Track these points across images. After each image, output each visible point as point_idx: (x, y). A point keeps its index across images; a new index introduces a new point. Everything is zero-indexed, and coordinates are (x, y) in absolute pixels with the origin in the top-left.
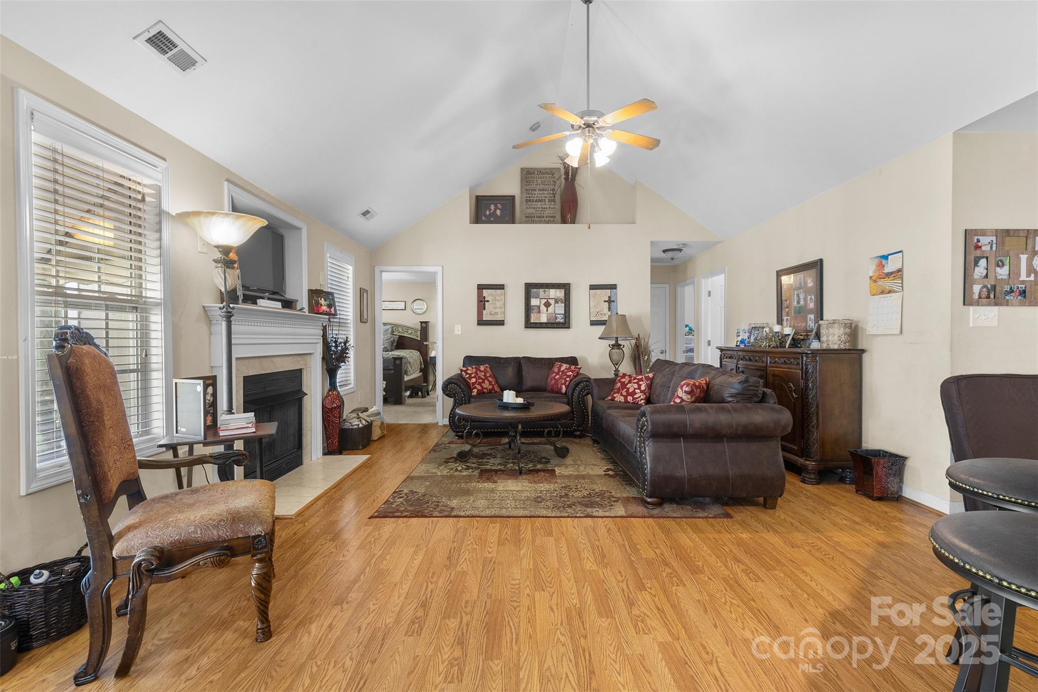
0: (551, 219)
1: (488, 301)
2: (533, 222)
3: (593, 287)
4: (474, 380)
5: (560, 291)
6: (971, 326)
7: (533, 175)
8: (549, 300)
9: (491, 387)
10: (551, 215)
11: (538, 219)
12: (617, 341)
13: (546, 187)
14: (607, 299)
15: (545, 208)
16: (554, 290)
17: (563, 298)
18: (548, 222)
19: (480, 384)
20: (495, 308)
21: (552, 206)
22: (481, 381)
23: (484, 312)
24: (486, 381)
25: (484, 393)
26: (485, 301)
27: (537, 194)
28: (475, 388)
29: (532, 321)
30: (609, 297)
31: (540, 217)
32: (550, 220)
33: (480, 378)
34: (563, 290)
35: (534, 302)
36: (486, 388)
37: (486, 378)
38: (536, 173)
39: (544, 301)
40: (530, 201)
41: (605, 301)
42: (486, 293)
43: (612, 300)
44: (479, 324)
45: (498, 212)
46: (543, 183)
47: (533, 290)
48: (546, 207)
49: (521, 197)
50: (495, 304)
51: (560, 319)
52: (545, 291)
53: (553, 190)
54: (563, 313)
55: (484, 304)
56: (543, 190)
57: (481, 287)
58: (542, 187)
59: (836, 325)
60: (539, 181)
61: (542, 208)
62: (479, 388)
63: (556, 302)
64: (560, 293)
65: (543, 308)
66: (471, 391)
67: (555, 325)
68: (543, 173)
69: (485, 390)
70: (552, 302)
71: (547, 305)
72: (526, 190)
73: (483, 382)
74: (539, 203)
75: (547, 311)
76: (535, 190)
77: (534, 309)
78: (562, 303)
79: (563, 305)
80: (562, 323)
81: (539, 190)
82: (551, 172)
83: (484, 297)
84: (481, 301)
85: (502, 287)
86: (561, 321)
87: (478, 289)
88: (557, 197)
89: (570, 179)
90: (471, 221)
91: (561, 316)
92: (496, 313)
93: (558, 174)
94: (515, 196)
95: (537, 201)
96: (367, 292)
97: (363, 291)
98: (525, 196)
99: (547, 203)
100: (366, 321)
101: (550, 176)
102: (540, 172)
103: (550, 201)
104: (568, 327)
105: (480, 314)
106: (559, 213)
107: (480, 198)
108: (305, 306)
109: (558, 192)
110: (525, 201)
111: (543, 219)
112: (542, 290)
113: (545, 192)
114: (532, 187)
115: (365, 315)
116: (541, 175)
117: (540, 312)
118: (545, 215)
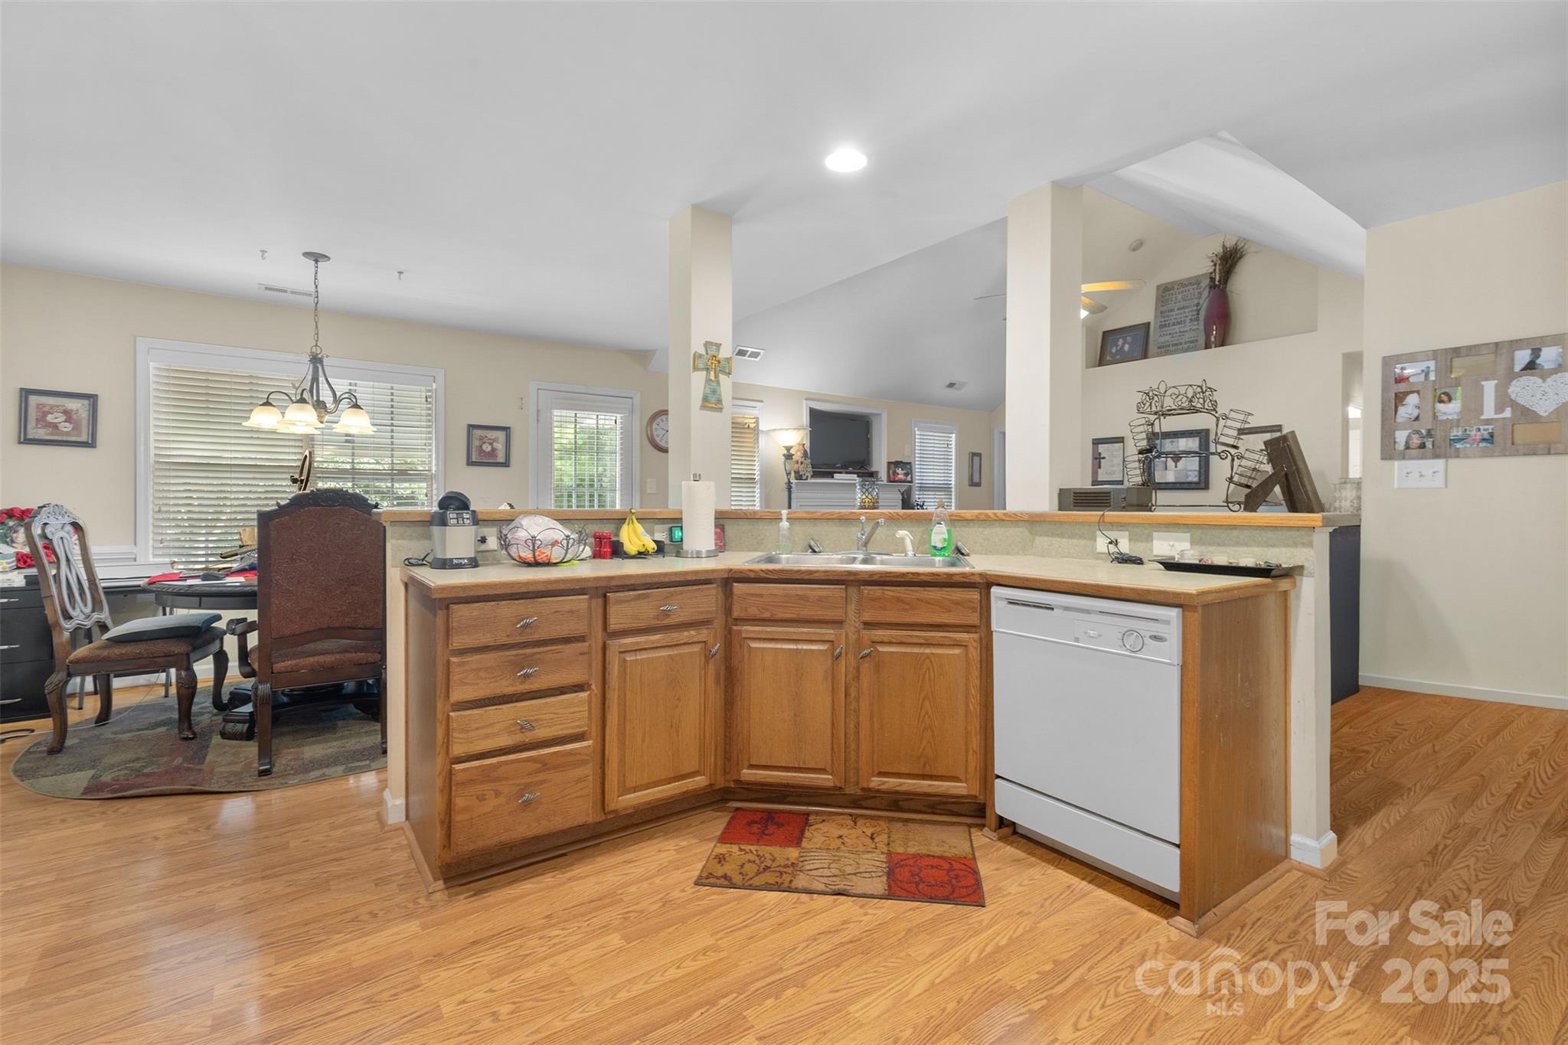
1: (1104, 458)
2: (1168, 353)
3: (1242, 432)
5: (1193, 441)
6: (1396, 486)
7: (1172, 291)
8: (1179, 453)
10: (1192, 340)
11: (1175, 348)
13: (1186, 303)
15: (1184, 331)
16: (1184, 440)
17: (1198, 449)
18: (1186, 350)
20: (1112, 466)
21: (1194, 327)
23: (1100, 471)
26: (1100, 458)
27: (1175, 316)
29: (1156, 480)
31: (1176, 344)
32: (1191, 346)
34: (1196, 439)
38: (1176, 287)
40: (1165, 325)
42: (1102, 448)
44: (1093, 485)
45: (1126, 347)
46: (1184, 299)
48: (1184, 329)
49: (1155, 323)
50: (1111, 460)
51: (1193, 478)
52: (1172, 442)
53: (1198, 305)
54: (1197, 468)
55: (1100, 461)
56: (1183, 308)
57: (1097, 442)
58: (1182, 304)
59: (1348, 486)
60: (1179, 297)
61: (1180, 332)
63: (1188, 455)
64: (1192, 443)
65: (1171, 463)
67: (1186, 486)
68: (1185, 285)
70: (1182, 454)
71: (1177, 459)
72: (1162, 312)
74: (1176, 327)
75: (1176, 467)
76: (1172, 311)
77: (1158, 465)
78: (1196, 456)
79: (1198, 459)
80: (1196, 483)
81: (1178, 309)
82: (1196, 281)
83: (1100, 454)
84: (1096, 459)
85: (1120, 440)
86: (1196, 479)
87: (1093, 444)
88: (1203, 313)
89: (1218, 286)
90: (1090, 365)
91: (1197, 473)
92: (1113, 473)
93: (1206, 282)
94: (1149, 323)
95: (1174, 324)
96: (979, 455)
97: (974, 455)
98: (1163, 320)
99: (1187, 324)
100: (978, 485)
101: (1195, 286)
102: (1182, 284)
103: (1191, 319)
104: (1206, 487)
105: (1095, 474)
106: (1203, 333)
107: (1106, 334)
108: (883, 475)
109: (1205, 305)
110: (1162, 326)
111: (1180, 347)
112: (1168, 441)
113: (1186, 310)
114: (1170, 307)
115: (976, 479)
116: (1182, 289)
117: (1166, 469)
118: (1183, 341)
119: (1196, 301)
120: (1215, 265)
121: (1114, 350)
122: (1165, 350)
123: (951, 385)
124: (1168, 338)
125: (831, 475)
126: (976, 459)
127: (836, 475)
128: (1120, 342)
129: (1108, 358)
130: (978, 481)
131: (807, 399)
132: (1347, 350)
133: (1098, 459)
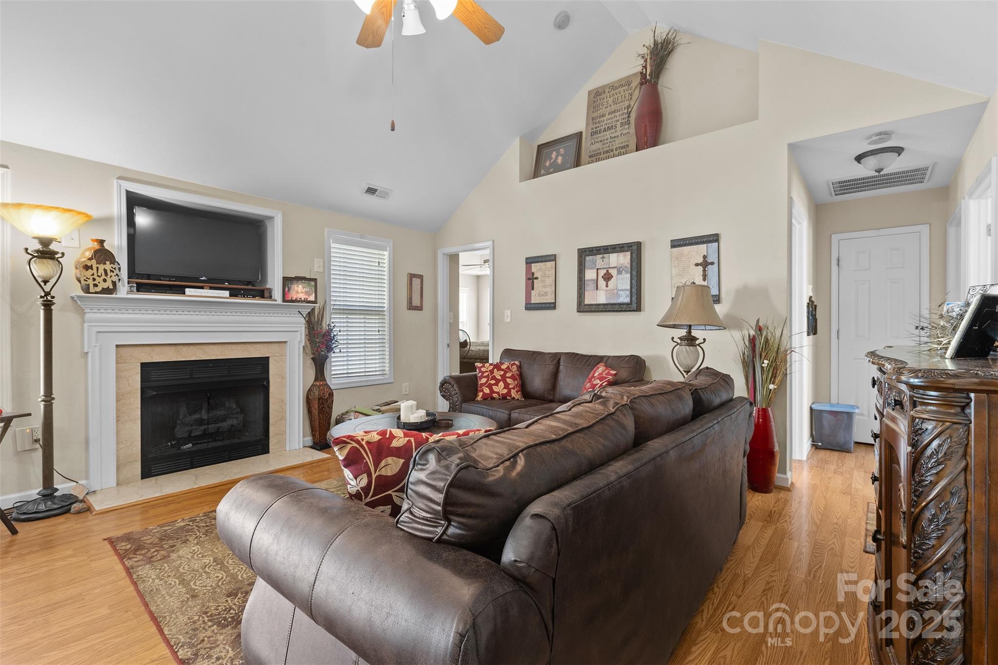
0: (622, 151)
1: (537, 278)
2: (598, 160)
3: (676, 244)
4: (484, 380)
5: (625, 256)
7: (603, 96)
8: (610, 271)
9: (505, 391)
10: (623, 144)
11: (605, 155)
12: (689, 332)
13: (617, 107)
14: (700, 260)
15: (615, 137)
16: (615, 255)
17: (629, 266)
18: (617, 156)
19: (490, 387)
20: (545, 287)
21: (625, 132)
22: (493, 382)
23: (533, 293)
24: (501, 384)
25: (493, 398)
26: (533, 279)
27: (606, 121)
28: (482, 391)
29: (587, 301)
30: (705, 257)
31: (607, 152)
33: (494, 378)
34: (628, 254)
35: (590, 275)
36: (498, 393)
37: (504, 378)
38: (607, 91)
39: (602, 272)
40: (596, 133)
41: (697, 265)
42: (535, 267)
43: (709, 261)
44: (527, 309)
45: (560, 159)
46: (615, 103)
47: (588, 258)
48: (616, 135)
49: (587, 132)
50: (544, 281)
51: (624, 298)
52: (603, 258)
53: (629, 106)
54: (629, 287)
55: (533, 282)
56: (615, 112)
57: (530, 261)
58: (613, 108)
60: (610, 100)
61: (611, 138)
62: (487, 391)
63: (619, 272)
64: (623, 259)
65: (602, 283)
66: (476, 395)
67: (617, 307)
68: (616, 88)
69: (495, 395)
70: (613, 272)
71: (608, 277)
72: (593, 119)
73: (496, 384)
74: (607, 133)
75: (607, 286)
76: (603, 116)
77: (589, 285)
78: (627, 273)
79: (629, 275)
80: (627, 304)
81: (610, 113)
82: (626, 82)
83: (533, 274)
84: (529, 279)
85: (553, 258)
86: (627, 300)
87: (527, 263)
88: (633, 115)
89: (650, 81)
90: (524, 178)
91: (628, 293)
92: (546, 294)
93: (636, 81)
94: (581, 133)
95: (605, 130)
96: (421, 277)
97: (412, 276)
98: (595, 126)
99: (619, 128)
100: (420, 308)
101: (626, 87)
102: (612, 87)
103: (622, 124)
104: (638, 309)
105: (528, 296)
106: (635, 137)
107: (540, 148)
108: (277, 294)
109: (635, 107)
110: (593, 134)
111: (612, 154)
112: (599, 256)
113: (617, 114)
114: (600, 112)
115: (416, 302)
116: (613, 92)
117: (597, 289)
118: (614, 147)
119: (627, 103)
120: (646, 61)
121: (548, 164)
122: (595, 157)
123: (371, 191)
124: (599, 145)
125: (180, 290)
126: (416, 282)
127: (187, 290)
128: (554, 155)
129: (543, 172)
130: (419, 304)
131: (120, 178)
132: (791, 142)
133: (531, 279)
